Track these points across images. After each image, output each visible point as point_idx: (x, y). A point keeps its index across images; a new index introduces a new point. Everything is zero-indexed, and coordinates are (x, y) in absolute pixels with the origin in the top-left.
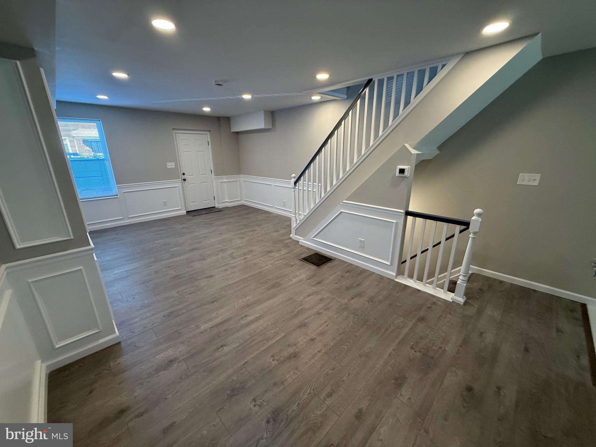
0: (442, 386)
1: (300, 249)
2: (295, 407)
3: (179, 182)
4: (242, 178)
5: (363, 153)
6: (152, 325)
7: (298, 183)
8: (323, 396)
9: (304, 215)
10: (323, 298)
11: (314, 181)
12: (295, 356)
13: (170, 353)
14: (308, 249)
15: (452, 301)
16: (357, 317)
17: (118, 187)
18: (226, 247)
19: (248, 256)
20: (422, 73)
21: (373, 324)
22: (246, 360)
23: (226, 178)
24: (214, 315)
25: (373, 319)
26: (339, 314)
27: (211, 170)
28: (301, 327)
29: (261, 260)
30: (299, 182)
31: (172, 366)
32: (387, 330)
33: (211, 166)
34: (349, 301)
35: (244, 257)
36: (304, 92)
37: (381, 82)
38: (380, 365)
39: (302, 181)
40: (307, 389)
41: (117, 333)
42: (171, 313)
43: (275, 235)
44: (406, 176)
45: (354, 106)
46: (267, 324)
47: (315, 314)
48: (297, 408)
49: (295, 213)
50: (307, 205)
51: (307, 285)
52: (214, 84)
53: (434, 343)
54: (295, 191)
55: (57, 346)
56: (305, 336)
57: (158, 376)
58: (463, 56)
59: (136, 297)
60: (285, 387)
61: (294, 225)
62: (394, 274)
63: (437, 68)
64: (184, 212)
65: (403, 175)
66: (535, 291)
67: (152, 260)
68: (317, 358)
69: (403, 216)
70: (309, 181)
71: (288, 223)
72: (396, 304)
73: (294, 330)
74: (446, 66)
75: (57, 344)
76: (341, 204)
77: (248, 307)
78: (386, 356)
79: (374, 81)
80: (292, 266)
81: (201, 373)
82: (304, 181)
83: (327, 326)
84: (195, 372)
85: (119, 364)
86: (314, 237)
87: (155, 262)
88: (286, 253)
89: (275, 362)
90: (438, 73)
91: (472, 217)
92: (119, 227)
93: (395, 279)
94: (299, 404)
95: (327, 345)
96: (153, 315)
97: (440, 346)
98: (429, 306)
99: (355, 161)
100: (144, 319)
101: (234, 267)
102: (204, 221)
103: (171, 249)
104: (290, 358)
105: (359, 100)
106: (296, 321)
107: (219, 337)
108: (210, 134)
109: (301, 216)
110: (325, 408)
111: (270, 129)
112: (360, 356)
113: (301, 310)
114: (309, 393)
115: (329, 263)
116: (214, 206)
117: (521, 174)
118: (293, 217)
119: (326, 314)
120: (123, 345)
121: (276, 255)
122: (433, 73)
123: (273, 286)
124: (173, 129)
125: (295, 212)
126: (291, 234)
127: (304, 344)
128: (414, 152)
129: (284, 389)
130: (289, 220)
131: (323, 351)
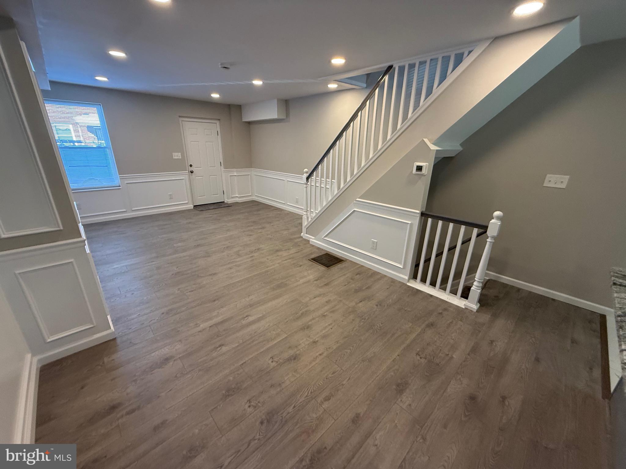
0: (445, 394)
1: (310, 249)
2: (290, 409)
3: (186, 174)
4: (254, 172)
5: (379, 147)
6: (149, 322)
7: (310, 178)
8: (320, 400)
9: (316, 213)
10: (329, 300)
11: (327, 177)
12: (295, 358)
13: (166, 351)
14: (318, 248)
15: (465, 308)
16: (363, 321)
17: (120, 178)
18: (233, 244)
19: (255, 254)
20: (446, 59)
21: (379, 328)
22: (244, 361)
23: (236, 172)
24: (215, 314)
25: (380, 324)
26: (344, 317)
27: (221, 162)
28: (304, 329)
29: (268, 259)
30: (312, 178)
31: (167, 364)
32: (393, 335)
33: (220, 157)
34: (357, 304)
35: (251, 255)
36: (320, 79)
37: (402, 69)
38: (382, 370)
39: (314, 176)
40: (305, 392)
41: (112, 329)
42: (171, 310)
43: (285, 233)
44: (423, 174)
45: (372, 96)
46: (269, 325)
47: (319, 316)
48: (293, 410)
49: (306, 211)
50: (319, 202)
51: (314, 286)
52: (220, 66)
53: (441, 350)
54: (307, 187)
55: (49, 340)
56: (308, 339)
57: (151, 374)
58: (493, 41)
59: (135, 293)
60: (283, 389)
61: (305, 223)
62: (407, 278)
63: (462, 54)
64: (191, 206)
65: (420, 173)
66: (553, 300)
67: (154, 255)
68: (317, 362)
69: (418, 217)
70: (322, 176)
71: (300, 221)
72: (406, 309)
73: (296, 332)
74: (472, 52)
75: (49, 338)
76: (355, 202)
77: (251, 307)
78: (389, 362)
79: (395, 68)
80: (300, 266)
81: (197, 372)
82: (317, 176)
83: (331, 328)
84: (189, 372)
85: (113, 360)
86: (324, 237)
87: (157, 257)
88: (295, 252)
89: (274, 364)
90: (464, 59)
91: (491, 220)
92: (123, 219)
93: (407, 283)
94: (294, 407)
95: (329, 348)
96: (152, 311)
97: (448, 353)
98: (440, 312)
99: (371, 156)
100: (142, 316)
101: (239, 266)
102: (211, 217)
103: (175, 245)
104: (290, 361)
105: (378, 89)
106: (300, 323)
107: (218, 336)
108: (220, 123)
109: (312, 214)
110: (321, 412)
111: (283, 119)
112: (363, 361)
113: (306, 311)
114: (307, 396)
115: (339, 264)
116: (223, 201)
117: (548, 175)
118: (305, 215)
119: (331, 316)
120: (119, 341)
121: (285, 254)
122: (459, 59)
123: (279, 286)
124: (179, 116)
125: (306, 209)
126: (302, 233)
127: (306, 347)
128: (434, 148)
129: (281, 391)
130: (300, 217)
131: (325, 354)
